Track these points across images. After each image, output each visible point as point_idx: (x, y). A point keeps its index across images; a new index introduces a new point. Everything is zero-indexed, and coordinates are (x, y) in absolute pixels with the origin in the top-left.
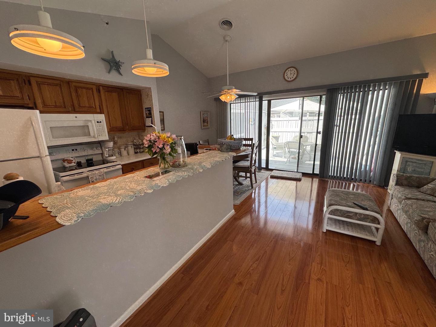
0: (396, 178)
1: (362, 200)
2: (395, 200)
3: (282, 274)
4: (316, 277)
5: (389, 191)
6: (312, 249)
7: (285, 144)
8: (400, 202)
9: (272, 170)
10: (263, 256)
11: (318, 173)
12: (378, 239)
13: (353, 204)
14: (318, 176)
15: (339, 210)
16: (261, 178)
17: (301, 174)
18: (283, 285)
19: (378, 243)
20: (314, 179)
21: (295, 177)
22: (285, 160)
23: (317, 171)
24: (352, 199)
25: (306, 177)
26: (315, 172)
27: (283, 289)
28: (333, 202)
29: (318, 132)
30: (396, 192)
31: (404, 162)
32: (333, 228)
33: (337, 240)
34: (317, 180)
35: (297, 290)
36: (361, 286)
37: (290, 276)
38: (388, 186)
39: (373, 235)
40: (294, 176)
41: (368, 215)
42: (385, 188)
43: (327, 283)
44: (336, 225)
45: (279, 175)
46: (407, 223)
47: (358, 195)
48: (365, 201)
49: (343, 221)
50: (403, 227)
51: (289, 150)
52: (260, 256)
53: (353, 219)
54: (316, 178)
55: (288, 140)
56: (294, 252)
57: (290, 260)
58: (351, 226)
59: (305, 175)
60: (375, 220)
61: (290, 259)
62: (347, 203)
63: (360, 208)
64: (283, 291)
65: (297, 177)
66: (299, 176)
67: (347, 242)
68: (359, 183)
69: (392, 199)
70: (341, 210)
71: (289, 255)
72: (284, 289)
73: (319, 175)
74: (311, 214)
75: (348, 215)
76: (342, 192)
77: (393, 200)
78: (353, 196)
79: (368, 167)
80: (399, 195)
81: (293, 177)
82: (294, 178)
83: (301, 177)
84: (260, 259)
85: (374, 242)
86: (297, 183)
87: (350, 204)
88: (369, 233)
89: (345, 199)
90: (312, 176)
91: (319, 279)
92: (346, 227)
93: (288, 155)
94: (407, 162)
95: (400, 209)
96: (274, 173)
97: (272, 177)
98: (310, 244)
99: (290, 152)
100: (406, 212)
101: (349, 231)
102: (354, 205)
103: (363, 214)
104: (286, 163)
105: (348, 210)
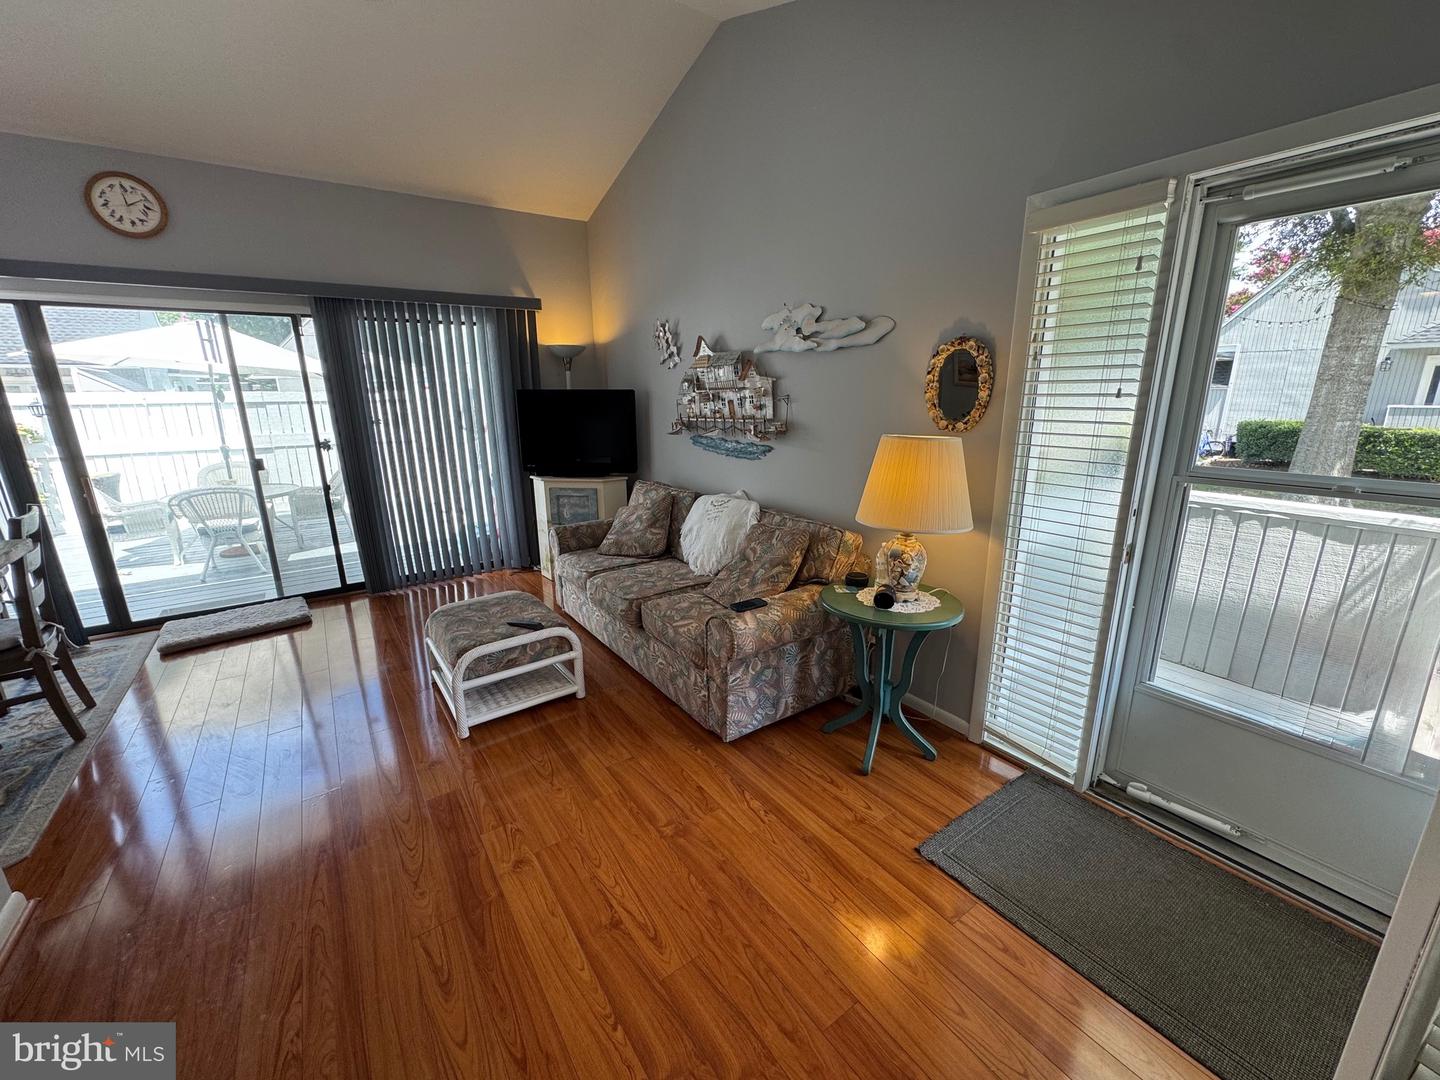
0: (556, 538)
1: (522, 610)
2: (569, 588)
3: (417, 942)
4: (509, 862)
5: (544, 573)
6: (462, 804)
7: (174, 502)
8: (583, 588)
9: (155, 624)
10: (312, 952)
11: (361, 579)
12: (577, 687)
13: (508, 626)
14: (364, 588)
15: (486, 655)
16: (110, 677)
17: (301, 602)
18: (436, 970)
19: (581, 694)
20: (353, 604)
21: (282, 619)
22: (198, 569)
23: (356, 574)
24: (499, 615)
25: (326, 605)
26: (349, 581)
27: (444, 980)
28: (462, 643)
29: (321, 446)
30: (568, 569)
31: (554, 498)
32: (485, 715)
33: (504, 738)
34: (366, 601)
35: (483, 943)
36: (597, 803)
37: (441, 925)
38: (539, 564)
39: (565, 681)
40: (279, 614)
41: (547, 639)
42: (535, 568)
43: (538, 855)
44: (486, 702)
45: (206, 633)
46: (606, 625)
47: (505, 601)
48: (527, 611)
49: (496, 684)
50: (600, 638)
51: (200, 525)
52: (301, 961)
53: (523, 664)
54: (357, 597)
55: (185, 488)
56: (414, 852)
57: (416, 883)
58: (520, 686)
59: (315, 599)
60: (563, 644)
61: (415, 880)
62: (496, 631)
63: (527, 630)
64: (445, 986)
65: (290, 616)
66: (295, 610)
67: (527, 729)
68: (480, 574)
69: (562, 587)
70: (490, 655)
71: (406, 871)
72: (446, 976)
73: (368, 586)
74: (376, 720)
75: (508, 661)
76: (469, 609)
77: (564, 589)
78: (498, 609)
79: (487, 528)
80: (576, 573)
81: (274, 619)
82: (283, 623)
83: (306, 610)
84: (305, 974)
85: (573, 696)
86: (292, 639)
87: (502, 630)
88: (558, 681)
89: (486, 623)
90: (344, 594)
91: (519, 863)
92: (509, 694)
93: (200, 546)
94: (558, 497)
95: (584, 604)
96: (170, 634)
97: (171, 653)
98: (448, 795)
99: (211, 533)
100: (600, 603)
101: (520, 699)
102: (512, 629)
103: (539, 641)
104: (203, 582)
105: (508, 647)
